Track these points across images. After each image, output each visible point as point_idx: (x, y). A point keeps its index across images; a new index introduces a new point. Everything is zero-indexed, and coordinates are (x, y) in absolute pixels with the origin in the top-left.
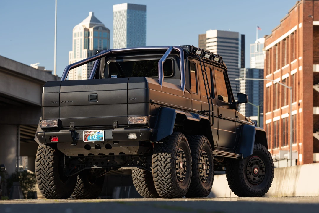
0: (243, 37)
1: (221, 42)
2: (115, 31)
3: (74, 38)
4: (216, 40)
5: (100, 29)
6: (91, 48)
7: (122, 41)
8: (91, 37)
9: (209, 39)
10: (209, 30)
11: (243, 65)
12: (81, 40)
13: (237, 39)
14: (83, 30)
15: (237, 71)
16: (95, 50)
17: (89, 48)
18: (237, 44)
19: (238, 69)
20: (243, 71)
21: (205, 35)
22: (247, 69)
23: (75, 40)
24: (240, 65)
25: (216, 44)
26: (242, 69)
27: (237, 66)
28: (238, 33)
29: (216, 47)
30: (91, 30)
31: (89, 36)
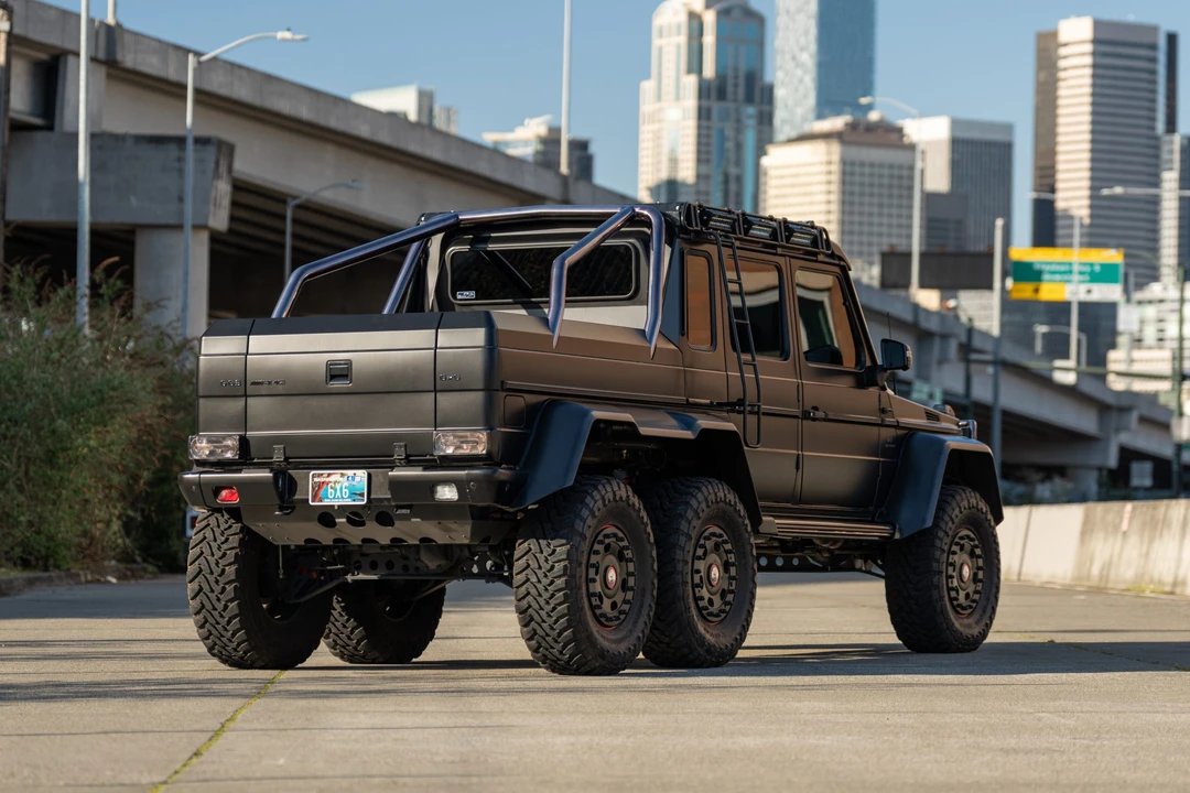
0: (1172, 39)
1: (1105, 55)
2: (782, 21)
3: (656, 42)
4: (1089, 48)
5: (736, 14)
6: (709, 71)
7: (802, 49)
8: (709, 39)
9: (1065, 45)
10: (1066, 17)
11: (1171, 126)
12: (678, 46)
13: (1154, 47)
14: (683, 18)
15: (1153, 142)
16: (721, 77)
17: (700, 72)
18: (1154, 60)
19: (1156, 138)
20: (1171, 142)
21: (1054, 35)
22: (1183, 137)
23: (660, 49)
24: (1160, 126)
25: (1088, 60)
26: (1167, 138)
27: (1153, 128)
28: (1154, 29)
29: (1089, 71)
30: (710, 18)
31: (701, 34)
